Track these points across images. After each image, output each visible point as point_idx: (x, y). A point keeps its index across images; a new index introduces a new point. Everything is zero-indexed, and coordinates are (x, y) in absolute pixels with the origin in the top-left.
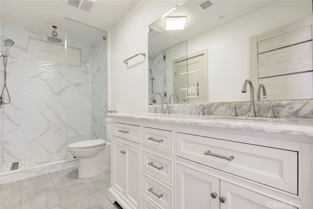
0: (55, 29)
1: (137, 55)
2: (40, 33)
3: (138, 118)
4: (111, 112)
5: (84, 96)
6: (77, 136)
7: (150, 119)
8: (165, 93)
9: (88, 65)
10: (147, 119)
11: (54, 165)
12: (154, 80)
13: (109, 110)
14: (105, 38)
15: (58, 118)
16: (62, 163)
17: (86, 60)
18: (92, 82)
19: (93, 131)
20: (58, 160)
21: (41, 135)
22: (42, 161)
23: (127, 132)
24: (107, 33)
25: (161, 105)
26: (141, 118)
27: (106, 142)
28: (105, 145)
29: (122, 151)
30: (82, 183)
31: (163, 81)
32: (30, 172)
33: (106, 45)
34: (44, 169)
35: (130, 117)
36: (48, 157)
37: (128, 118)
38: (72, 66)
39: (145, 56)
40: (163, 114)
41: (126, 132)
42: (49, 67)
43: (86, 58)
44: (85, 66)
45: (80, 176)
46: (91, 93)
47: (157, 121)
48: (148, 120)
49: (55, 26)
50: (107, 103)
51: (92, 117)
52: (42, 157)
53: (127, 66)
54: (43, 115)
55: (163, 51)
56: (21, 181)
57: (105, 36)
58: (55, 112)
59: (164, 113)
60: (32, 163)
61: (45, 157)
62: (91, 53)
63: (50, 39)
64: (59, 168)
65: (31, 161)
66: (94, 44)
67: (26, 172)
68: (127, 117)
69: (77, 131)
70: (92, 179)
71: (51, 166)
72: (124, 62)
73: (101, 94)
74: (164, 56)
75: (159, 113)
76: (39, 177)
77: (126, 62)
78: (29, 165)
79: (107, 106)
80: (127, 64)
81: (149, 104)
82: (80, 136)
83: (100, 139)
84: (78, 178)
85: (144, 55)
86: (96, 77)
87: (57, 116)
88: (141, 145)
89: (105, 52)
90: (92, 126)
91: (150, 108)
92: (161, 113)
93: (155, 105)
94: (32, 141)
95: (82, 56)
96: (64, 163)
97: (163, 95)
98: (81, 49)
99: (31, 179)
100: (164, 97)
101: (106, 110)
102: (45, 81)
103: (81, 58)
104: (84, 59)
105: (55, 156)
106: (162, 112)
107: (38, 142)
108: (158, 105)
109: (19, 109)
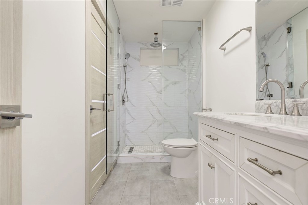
0: (156, 36)
1: (238, 33)
2: (147, 43)
3: (230, 121)
4: (206, 110)
5: (181, 93)
6: (175, 132)
7: (252, 126)
8: (289, 83)
9: (185, 63)
10: (246, 125)
11: (154, 156)
12: (269, 67)
13: (203, 108)
14: (199, 29)
15: (160, 114)
16: (160, 156)
17: (183, 58)
18: (189, 79)
19: (189, 128)
20: (158, 152)
21: (148, 128)
22: (147, 150)
23: (216, 139)
24: (202, 22)
25: (280, 101)
26: (235, 123)
27: (198, 144)
28: (196, 147)
29: (210, 164)
30: (172, 183)
31: (287, 66)
32: (137, 158)
33: (201, 36)
34: (146, 158)
35: (218, 119)
36: (152, 147)
37: (215, 120)
38: (170, 66)
39: (250, 31)
40: (284, 116)
41: (214, 139)
42: (153, 70)
43: (183, 56)
44: (181, 63)
45: (172, 174)
46: (188, 90)
47: (266, 130)
48: (247, 127)
49: (156, 33)
50: (202, 100)
51: (189, 115)
52: (149, 146)
53: (224, 52)
54: (149, 111)
55: (287, 21)
56: (131, 164)
57: (200, 27)
58: (158, 108)
59: (287, 114)
60: (141, 150)
61: (150, 147)
62: (188, 50)
63: (152, 45)
64: (157, 160)
65: (141, 148)
66: (190, 40)
67: (134, 158)
68: (215, 118)
69: (175, 127)
70: (182, 180)
71: (151, 156)
72: (220, 48)
73: (196, 91)
74: (287, 29)
75: (276, 113)
76: (142, 164)
77: (223, 47)
78: (139, 151)
79: (202, 103)
80: (224, 49)
81: (257, 100)
82: (177, 132)
83: (192, 139)
84: (170, 175)
85: (249, 29)
86: (192, 74)
87: (159, 112)
88: (235, 164)
89: (200, 43)
90: (188, 123)
91: (259, 105)
92: (279, 114)
93: (268, 101)
94: (142, 132)
95: (180, 54)
96: (161, 156)
97: (286, 86)
98: (179, 48)
99: (137, 164)
100: (287, 89)
101: (200, 108)
102: (150, 83)
103: (178, 57)
104: (181, 57)
105: (157, 147)
106: (284, 112)
107: (146, 133)
108: (274, 101)
109: (135, 106)
